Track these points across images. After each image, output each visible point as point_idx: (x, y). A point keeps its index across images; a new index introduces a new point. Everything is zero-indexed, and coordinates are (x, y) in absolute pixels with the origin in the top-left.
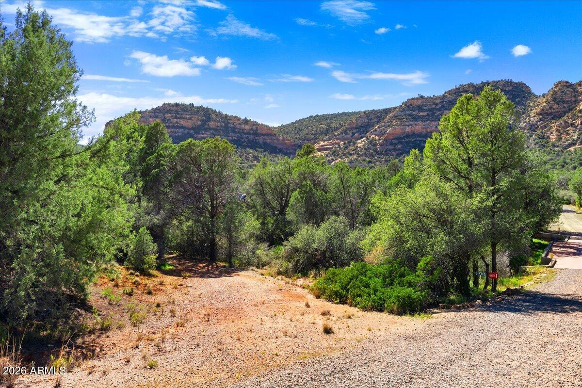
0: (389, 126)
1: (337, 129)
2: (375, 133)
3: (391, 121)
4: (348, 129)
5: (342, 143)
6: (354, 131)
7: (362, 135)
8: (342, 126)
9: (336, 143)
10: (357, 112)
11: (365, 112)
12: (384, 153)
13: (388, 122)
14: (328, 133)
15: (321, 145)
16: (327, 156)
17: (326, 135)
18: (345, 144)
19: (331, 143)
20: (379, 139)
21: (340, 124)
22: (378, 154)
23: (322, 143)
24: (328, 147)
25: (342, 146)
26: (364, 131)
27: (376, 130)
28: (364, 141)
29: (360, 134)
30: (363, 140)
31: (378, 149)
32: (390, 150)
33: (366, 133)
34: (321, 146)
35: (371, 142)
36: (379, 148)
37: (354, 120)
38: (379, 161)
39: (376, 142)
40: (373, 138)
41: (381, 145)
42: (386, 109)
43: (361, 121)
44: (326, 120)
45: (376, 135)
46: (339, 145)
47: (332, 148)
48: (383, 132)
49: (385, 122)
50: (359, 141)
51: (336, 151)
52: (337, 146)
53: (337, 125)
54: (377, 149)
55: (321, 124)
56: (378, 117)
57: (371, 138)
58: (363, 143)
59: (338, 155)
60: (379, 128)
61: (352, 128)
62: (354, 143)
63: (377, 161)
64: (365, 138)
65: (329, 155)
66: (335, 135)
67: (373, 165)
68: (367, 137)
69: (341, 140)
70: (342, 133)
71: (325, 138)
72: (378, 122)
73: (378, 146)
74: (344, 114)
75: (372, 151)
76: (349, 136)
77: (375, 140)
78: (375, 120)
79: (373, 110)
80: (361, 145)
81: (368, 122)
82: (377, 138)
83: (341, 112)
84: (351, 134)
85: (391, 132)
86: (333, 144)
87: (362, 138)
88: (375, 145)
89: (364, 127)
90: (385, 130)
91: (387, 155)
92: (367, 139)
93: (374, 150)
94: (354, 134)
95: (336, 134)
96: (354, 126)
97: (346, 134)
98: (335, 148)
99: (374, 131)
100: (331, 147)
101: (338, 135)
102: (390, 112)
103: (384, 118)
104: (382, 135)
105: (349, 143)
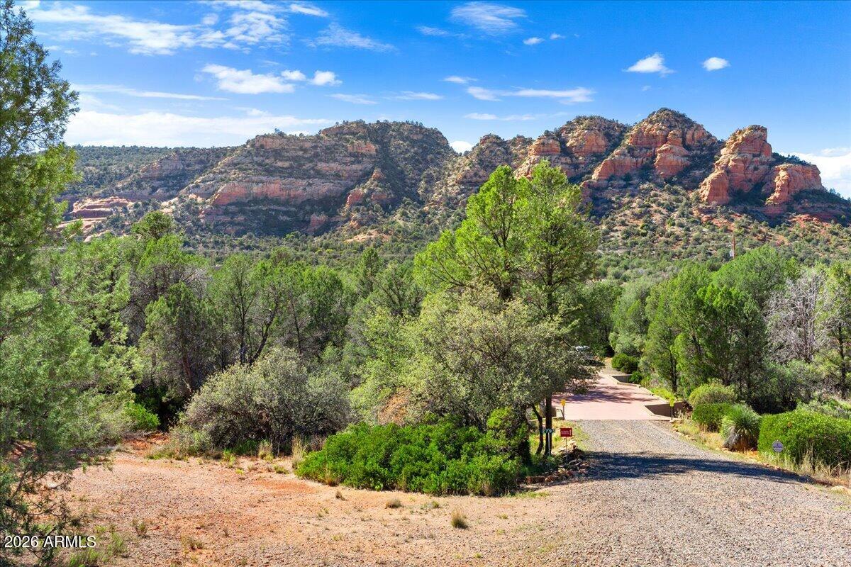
0: (222, 180)
1: (120, 177)
2: (196, 190)
3: (226, 171)
4: (143, 179)
5: (131, 204)
6: (156, 184)
7: (171, 193)
8: (131, 172)
9: (119, 204)
10: (161, 149)
11: (177, 150)
12: (212, 227)
13: (221, 173)
14: (102, 183)
15: (86, 205)
16: (100, 227)
17: (98, 186)
18: (136, 206)
19: (108, 202)
20: (204, 203)
21: (127, 168)
22: (202, 230)
23: (89, 202)
24: (102, 209)
25: (131, 211)
26: (174, 185)
27: (197, 186)
28: (174, 204)
29: (168, 191)
30: (172, 201)
31: (202, 221)
32: (223, 224)
33: (178, 190)
34: (89, 207)
35: (188, 207)
36: (203, 218)
37: (156, 164)
38: (204, 243)
39: (197, 208)
40: (192, 199)
41: (208, 214)
42: (217, 149)
43: (168, 167)
44: (98, 158)
45: (198, 195)
46: (125, 209)
47: (111, 213)
48: (212, 189)
49: (214, 173)
50: (165, 203)
51: (117, 219)
52: (120, 209)
53: (120, 170)
54: (199, 220)
55: (88, 165)
56: (201, 162)
57: (188, 200)
58: (174, 207)
59: (123, 226)
60: (204, 181)
61: (152, 178)
62: (156, 207)
63: (199, 243)
64: (176, 199)
65: (104, 226)
66: (117, 189)
67: (191, 249)
68: (180, 197)
69: (130, 198)
70: (131, 185)
71: (96, 193)
72: (201, 172)
73: (201, 216)
74: (135, 149)
75: (189, 224)
76: (146, 192)
77: (196, 204)
78: (197, 167)
79: (193, 149)
80: (170, 210)
81: (183, 169)
82: (200, 200)
83: (128, 145)
84: (149, 189)
85: (226, 191)
86: (112, 206)
87: (171, 197)
88: (197, 212)
89: (175, 177)
90: (216, 187)
91: (218, 232)
92: (181, 200)
93: (193, 222)
94: (154, 189)
95: (119, 186)
96: (156, 174)
97: (140, 186)
98: (117, 212)
99: (193, 187)
100: (108, 210)
101: (123, 189)
102: (225, 155)
103: (212, 166)
104: (209, 195)
105: (145, 205)
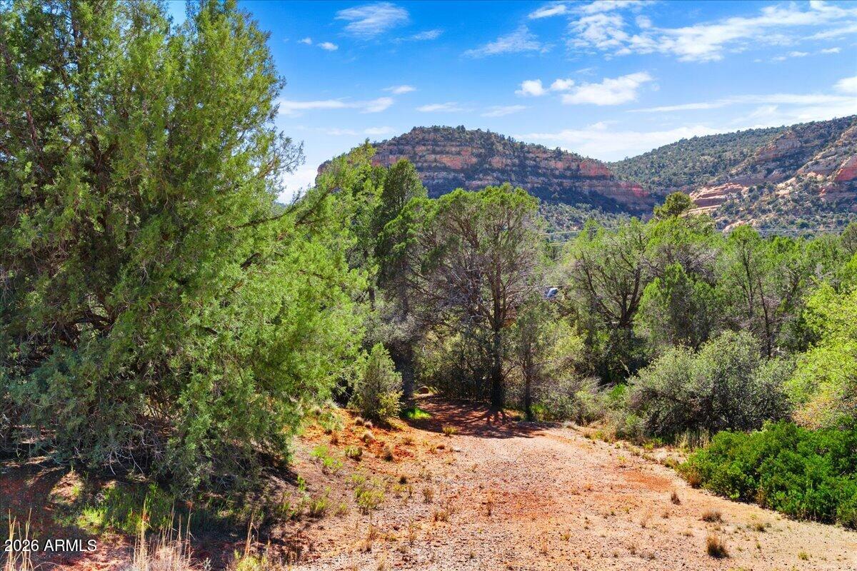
0: (846, 153)
1: (735, 163)
2: (815, 167)
3: (850, 143)
4: (757, 163)
5: (746, 189)
6: (771, 165)
7: (787, 173)
8: (745, 156)
9: (733, 190)
10: (778, 129)
11: (794, 128)
12: (834, 206)
13: (845, 145)
14: (716, 170)
15: (702, 194)
16: (715, 215)
17: (713, 174)
18: (751, 191)
19: (723, 189)
20: (825, 180)
21: (742, 153)
22: (823, 210)
23: (704, 191)
24: (717, 197)
25: (745, 196)
26: (791, 165)
27: (817, 163)
28: (791, 185)
29: (784, 171)
30: (789, 182)
31: (823, 200)
32: (848, 201)
33: (795, 170)
34: (704, 196)
35: (806, 186)
36: (823, 197)
37: (771, 145)
38: (824, 223)
39: (817, 186)
40: (811, 178)
41: (829, 191)
42: (840, 120)
43: (784, 147)
44: (713, 146)
45: (817, 172)
46: (740, 194)
47: (726, 200)
48: (834, 165)
49: (837, 146)
50: (781, 185)
51: (731, 206)
52: (734, 195)
53: (735, 156)
54: (819, 199)
55: (703, 155)
56: (821, 136)
57: (806, 179)
58: (790, 188)
59: (737, 212)
60: (824, 157)
61: (767, 161)
62: (771, 189)
63: (819, 224)
64: (793, 179)
65: (719, 213)
66: (731, 175)
67: (810, 231)
68: (798, 177)
69: (744, 183)
70: (745, 170)
71: (710, 182)
72: (822, 147)
73: (821, 195)
74: (750, 133)
75: (808, 204)
76: (760, 176)
77: (816, 182)
78: (817, 142)
79: (812, 123)
80: (787, 192)
81: (801, 147)
82: (820, 177)
83: (743, 129)
84: (764, 172)
85: (850, 165)
86: (727, 193)
87: (787, 178)
88: (816, 192)
89: (791, 157)
90: (838, 162)
91: (841, 210)
92: (799, 180)
93: (812, 202)
94: (770, 171)
95: (734, 171)
96: (771, 155)
97: (754, 170)
98: (732, 199)
99: (812, 165)
100: (723, 197)
101: (737, 174)
102: (849, 125)
103: (834, 138)
104: (830, 172)
105: (760, 188)
